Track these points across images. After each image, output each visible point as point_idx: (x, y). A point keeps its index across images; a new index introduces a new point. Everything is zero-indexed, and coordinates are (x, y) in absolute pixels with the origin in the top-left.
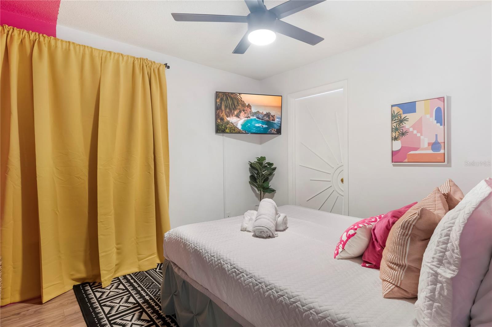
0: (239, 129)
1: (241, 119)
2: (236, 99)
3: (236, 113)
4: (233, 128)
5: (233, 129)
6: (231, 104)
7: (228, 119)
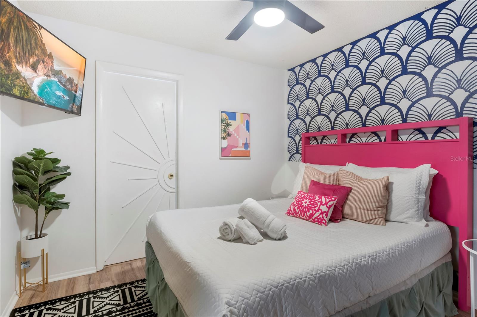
0: (34, 93)
1: (38, 76)
2: (33, 33)
3: (31, 60)
4: (26, 88)
5: (25, 91)
6: (26, 40)
7: (19, 68)
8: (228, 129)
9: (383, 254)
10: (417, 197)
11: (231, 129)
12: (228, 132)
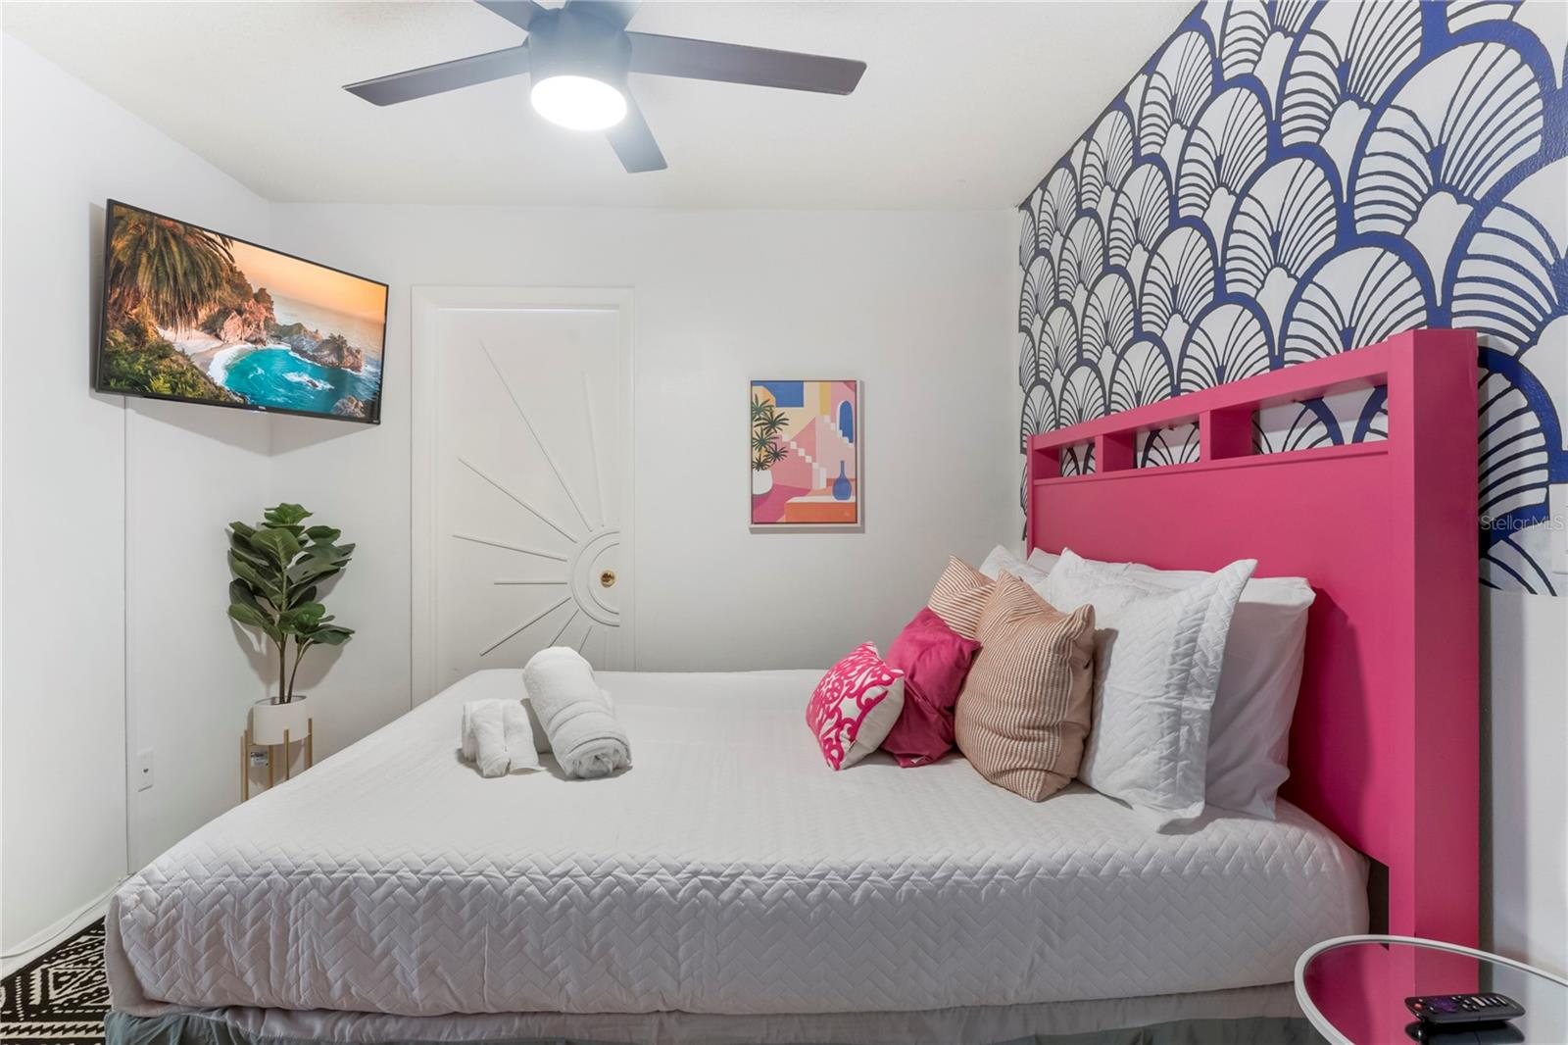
0: (214, 385)
1: (226, 344)
2: (207, 258)
3: (203, 314)
4: (189, 375)
5: (186, 382)
6: (185, 274)
7: (168, 334)
8: (773, 435)
9: (777, 879)
10: (1172, 701)
11: (785, 435)
12: (773, 446)
